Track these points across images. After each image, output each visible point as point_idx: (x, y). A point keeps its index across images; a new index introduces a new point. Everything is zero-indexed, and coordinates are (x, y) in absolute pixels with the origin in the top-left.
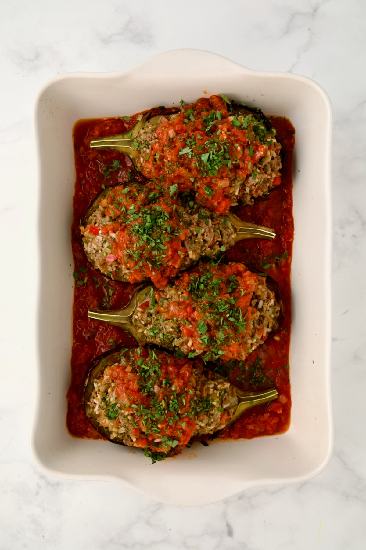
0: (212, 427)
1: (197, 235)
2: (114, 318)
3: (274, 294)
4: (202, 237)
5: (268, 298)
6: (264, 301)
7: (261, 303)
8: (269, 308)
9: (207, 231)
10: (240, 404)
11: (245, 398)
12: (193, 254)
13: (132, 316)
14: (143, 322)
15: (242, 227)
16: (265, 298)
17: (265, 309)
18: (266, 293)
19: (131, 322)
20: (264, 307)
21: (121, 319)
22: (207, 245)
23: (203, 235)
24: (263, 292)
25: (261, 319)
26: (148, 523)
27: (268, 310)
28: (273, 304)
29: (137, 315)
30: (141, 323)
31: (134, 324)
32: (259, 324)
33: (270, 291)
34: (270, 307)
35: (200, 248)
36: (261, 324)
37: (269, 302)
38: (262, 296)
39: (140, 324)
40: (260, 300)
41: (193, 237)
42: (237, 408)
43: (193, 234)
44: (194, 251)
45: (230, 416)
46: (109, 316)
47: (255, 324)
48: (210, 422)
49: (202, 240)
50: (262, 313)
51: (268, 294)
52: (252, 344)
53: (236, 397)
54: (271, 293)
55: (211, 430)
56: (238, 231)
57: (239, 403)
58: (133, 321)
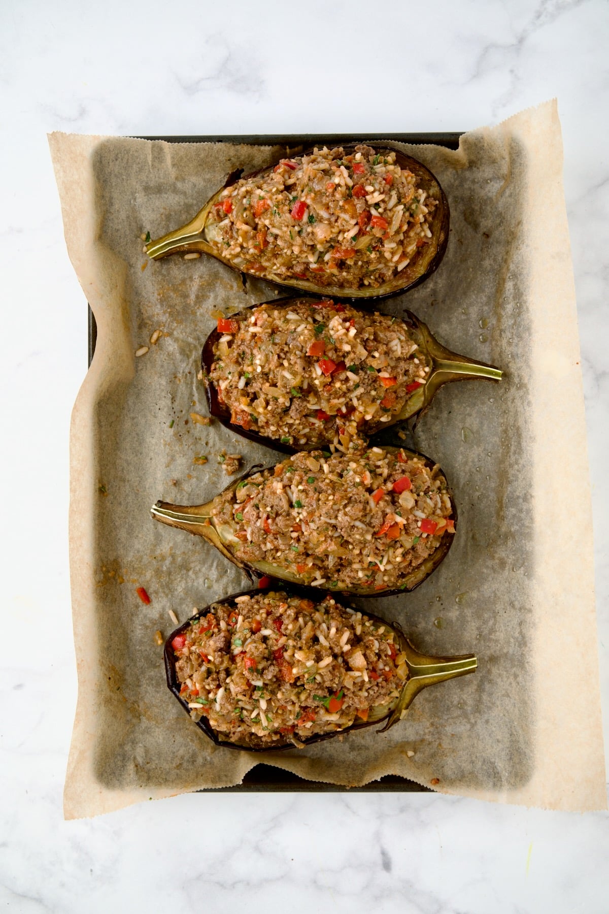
0: (243, 189)
1: (268, 518)
2: (460, 368)
3: (219, 397)
4: (261, 515)
5: (228, 392)
6: (237, 387)
7: (241, 384)
8: (230, 377)
9: (253, 522)
10: (201, 230)
11: (195, 239)
12: (276, 489)
13: (433, 371)
14: (416, 361)
15: (201, 525)
16: (235, 391)
17: (236, 375)
18: (233, 399)
19: (434, 361)
20: (237, 378)
21: (450, 367)
22: (255, 501)
23: (258, 517)
24: (237, 400)
25: (240, 360)
26: (257, 849)
27: (230, 373)
28: (221, 382)
29: (425, 372)
30: (420, 360)
31: (430, 358)
32: (244, 353)
33: (226, 402)
34: (227, 378)
35: (265, 498)
36: (242, 353)
37: (229, 386)
38: (239, 394)
39: (421, 358)
40: (242, 390)
41: (274, 516)
42: (205, 223)
43: (274, 519)
44: (274, 493)
45: (216, 208)
46: (468, 371)
47: (250, 353)
48: (247, 197)
49: (261, 509)
50: (239, 369)
51: (230, 398)
52: (255, 324)
53: (208, 239)
54: (224, 399)
55: (243, 185)
56: (207, 520)
57: (203, 231)
58: (432, 363)
